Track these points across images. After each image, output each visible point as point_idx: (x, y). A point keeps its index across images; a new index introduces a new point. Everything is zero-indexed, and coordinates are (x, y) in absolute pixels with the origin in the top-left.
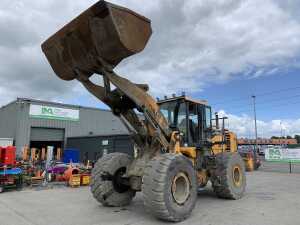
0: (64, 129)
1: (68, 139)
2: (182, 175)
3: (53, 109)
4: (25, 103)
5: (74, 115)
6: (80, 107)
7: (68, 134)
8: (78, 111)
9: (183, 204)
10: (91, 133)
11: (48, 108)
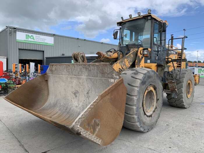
0: (43, 51)
1: (47, 58)
2: (152, 88)
3: (34, 35)
4: (13, 30)
5: (50, 41)
6: (54, 35)
7: (47, 55)
8: (53, 38)
9: (151, 116)
10: (63, 55)
11: (30, 35)
